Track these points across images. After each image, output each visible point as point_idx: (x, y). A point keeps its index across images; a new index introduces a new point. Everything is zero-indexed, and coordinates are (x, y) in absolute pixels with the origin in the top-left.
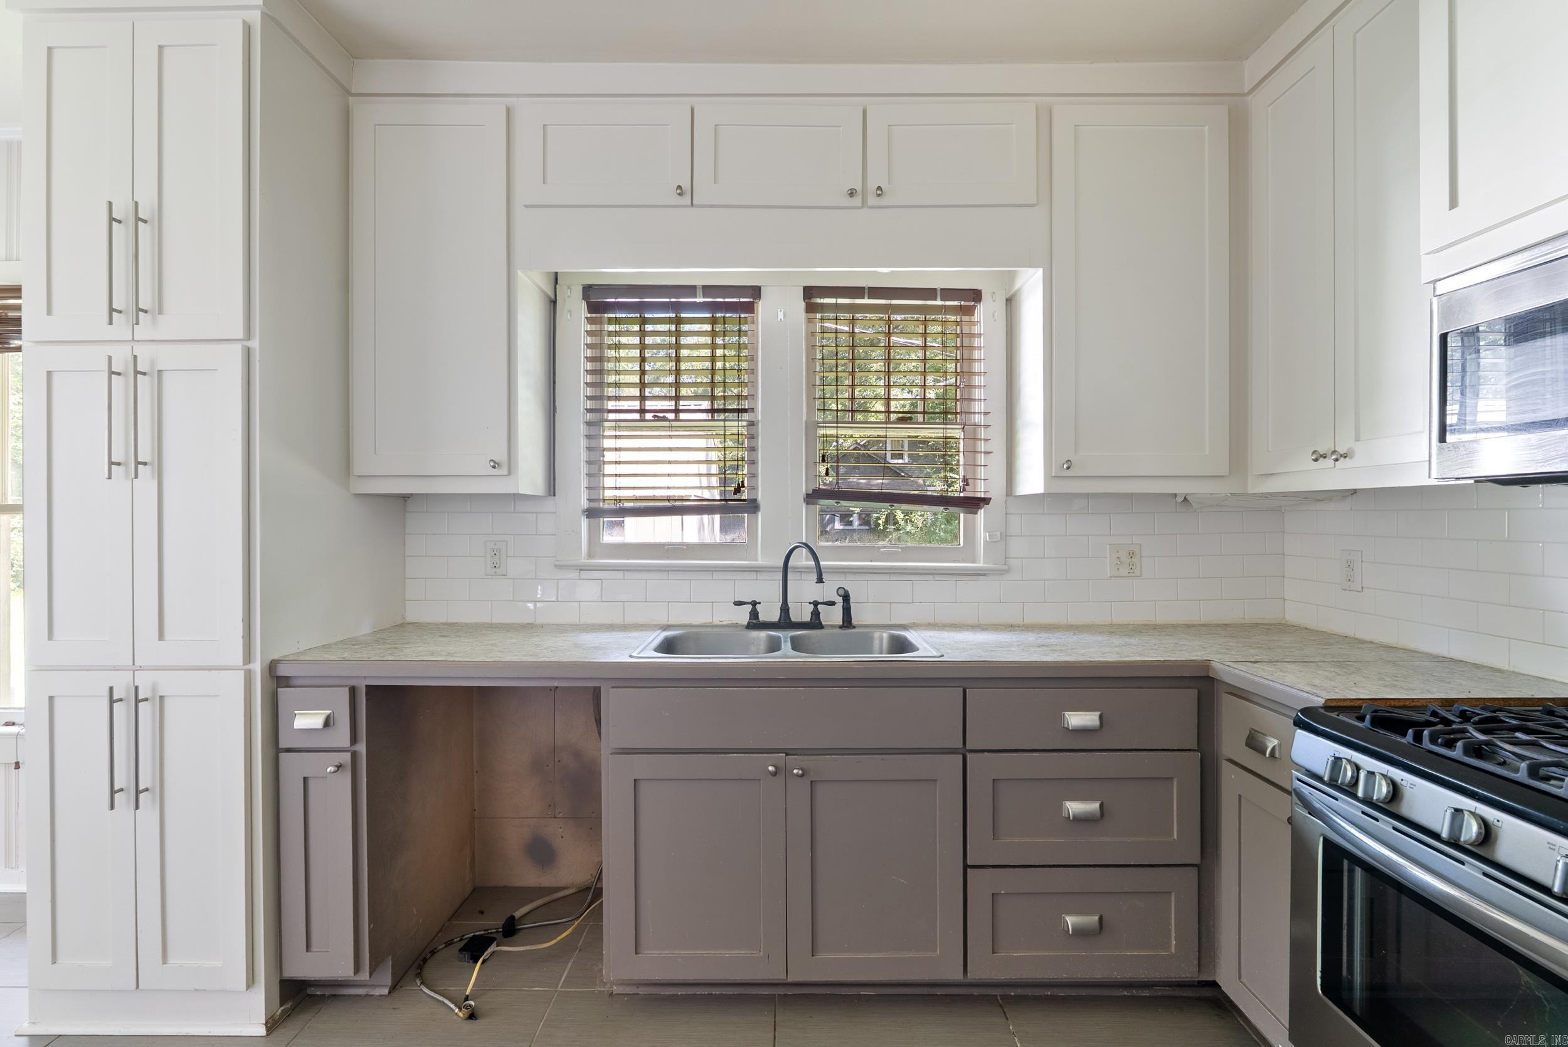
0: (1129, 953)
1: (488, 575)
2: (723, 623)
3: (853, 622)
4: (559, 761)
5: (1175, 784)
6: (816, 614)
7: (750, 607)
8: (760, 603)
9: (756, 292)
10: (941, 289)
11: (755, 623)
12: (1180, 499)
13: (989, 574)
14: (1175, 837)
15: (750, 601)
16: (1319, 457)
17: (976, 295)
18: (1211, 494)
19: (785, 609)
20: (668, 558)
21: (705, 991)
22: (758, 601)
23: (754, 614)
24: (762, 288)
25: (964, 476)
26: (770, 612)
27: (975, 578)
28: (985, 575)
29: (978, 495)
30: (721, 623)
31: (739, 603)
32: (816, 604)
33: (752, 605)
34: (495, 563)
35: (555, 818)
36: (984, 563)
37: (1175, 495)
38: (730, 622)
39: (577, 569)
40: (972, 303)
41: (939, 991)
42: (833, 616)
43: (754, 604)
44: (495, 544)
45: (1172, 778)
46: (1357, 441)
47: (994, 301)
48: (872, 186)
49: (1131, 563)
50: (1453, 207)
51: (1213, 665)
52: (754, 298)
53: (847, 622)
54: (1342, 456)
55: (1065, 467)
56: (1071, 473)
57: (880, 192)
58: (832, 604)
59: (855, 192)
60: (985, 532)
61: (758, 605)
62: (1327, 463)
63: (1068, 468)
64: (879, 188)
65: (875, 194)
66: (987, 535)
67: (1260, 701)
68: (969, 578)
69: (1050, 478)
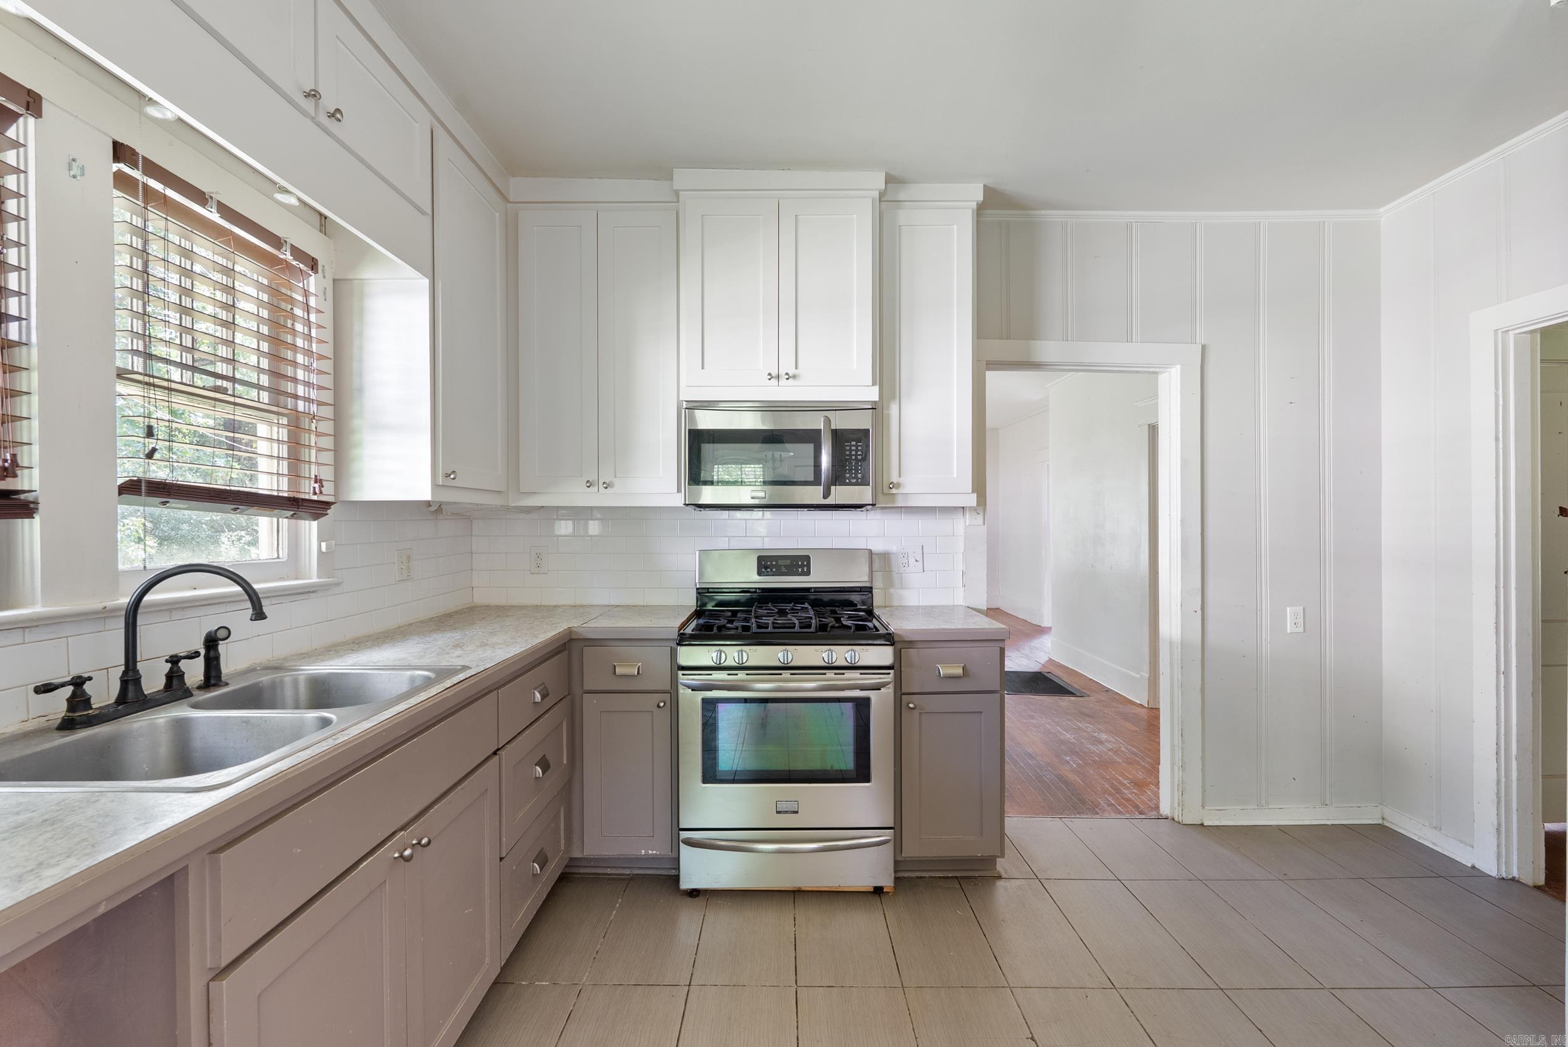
0: (553, 866)
5: (565, 725)
6: (173, 677)
7: (71, 689)
8: (90, 679)
9: (32, 102)
11: (79, 717)
13: (317, 590)
14: (565, 762)
15: (72, 679)
16: (590, 484)
17: (314, 264)
19: (130, 676)
22: (86, 675)
23: (79, 700)
25: (316, 476)
27: (306, 596)
28: (313, 592)
29: (302, 496)
31: (46, 689)
32: (174, 660)
33: (74, 684)
36: (319, 577)
43: (78, 682)
45: (564, 720)
46: (615, 477)
47: (324, 277)
48: (329, 102)
49: (409, 568)
50: (703, 368)
51: (575, 629)
52: (28, 109)
53: (213, 676)
54: (607, 486)
55: (452, 476)
56: (453, 483)
57: (338, 116)
58: (195, 655)
59: (313, 95)
60: (320, 541)
61: (87, 687)
62: (594, 489)
63: (454, 479)
64: (338, 110)
65: (332, 115)
66: (323, 545)
67: (616, 643)
68: (302, 597)
69: (435, 486)
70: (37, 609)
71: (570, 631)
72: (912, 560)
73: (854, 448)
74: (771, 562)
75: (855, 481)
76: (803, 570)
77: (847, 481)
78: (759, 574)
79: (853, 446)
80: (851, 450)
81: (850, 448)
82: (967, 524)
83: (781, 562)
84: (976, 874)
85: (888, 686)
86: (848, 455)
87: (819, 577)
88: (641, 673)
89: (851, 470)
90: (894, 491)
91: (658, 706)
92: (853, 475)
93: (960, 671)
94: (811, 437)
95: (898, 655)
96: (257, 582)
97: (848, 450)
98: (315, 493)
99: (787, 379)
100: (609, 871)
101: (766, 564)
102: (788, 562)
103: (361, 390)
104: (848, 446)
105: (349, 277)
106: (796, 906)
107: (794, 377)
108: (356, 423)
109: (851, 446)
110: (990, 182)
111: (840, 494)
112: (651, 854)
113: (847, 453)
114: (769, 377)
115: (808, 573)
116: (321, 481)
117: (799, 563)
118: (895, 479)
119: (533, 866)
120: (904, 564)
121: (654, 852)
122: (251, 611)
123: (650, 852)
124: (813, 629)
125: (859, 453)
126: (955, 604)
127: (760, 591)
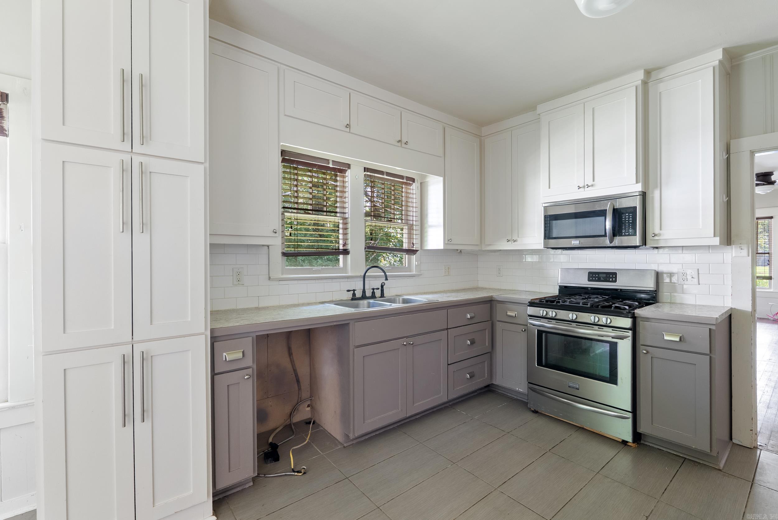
0: (479, 380)
1: (234, 285)
2: (337, 300)
3: (384, 295)
4: (270, 371)
5: (487, 331)
6: (373, 293)
7: (352, 292)
8: (356, 290)
9: (349, 166)
10: (406, 177)
11: (354, 298)
12: (459, 251)
13: (417, 276)
14: (487, 345)
15: (352, 289)
16: (508, 241)
17: (413, 180)
18: (471, 250)
19: (364, 291)
20: (314, 274)
21: (374, 434)
23: (354, 295)
24: (351, 165)
25: (413, 242)
26: (359, 294)
27: (412, 277)
28: (414, 276)
30: (336, 300)
31: (348, 291)
32: (373, 289)
33: (353, 291)
34: (239, 279)
35: (268, 398)
36: (416, 272)
37: (457, 250)
38: (339, 299)
39: (278, 280)
40: (411, 182)
41: (435, 410)
42: (378, 293)
43: (354, 290)
44: (238, 269)
45: (486, 329)
46: (518, 237)
47: (418, 183)
48: (404, 140)
49: (448, 271)
50: (549, 188)
51: (494, 296)
52: (348, 168)
53: (382, 295)
54: (515, 241)
55: (450, 241)
56: (451, 243)
57: (407, 143)
58: (378, 289)
59: (400, 141)
60: (416, 261)
61: (355, 291)
62: (510, 243)
63: (451, 241)
64: (407, 142)
65: (405, 144)
66: (416, 262)
67: (509, 303)
68: (411, 277)
69: (445, 244)
70: (350, 274)
71: (492, 297)
72: (689, 277)
73: (627, 217)
74: (595, 275)
75: (628, 234)
76: (612, 279)
77: (623, 234)
78: (589, 280)
79: (627, 216)
80: (625, 218)
81: (625, 217)
82: (734, 255)
83: (600, 275)
84: (707, 464)
85: (627, 338)
86: (624, 221)
87: (621, 283)
88: (516, 316)
89: (625, 229)
90: (656, 238)
91: (522, 331)
92: (627, 231)
93: (677, 339)
94: (603, 213)
95: (634, 323)
96: (387, 273)
97: (624, 218)
98: (412, 248)
99: (588, 187)
100: (509, 394)
101: (594, 275)
102: (605, 275)
103: (427, 215)
104: (624, 216)
105: (424, 181)
106: (576, 432)
107: (592, 186)
108: (426, 225)
109: (625, 216)
110: (726, 46)
111: (618, 241)
112: (520, 391)
113: (623, 220)
114: (578, 188)
115: (615, 281)
116: (414, 244)
117: (611, 276)
118: (657, 231)
119: (467, 375)
120: (684, 280)
121: (521, 390)
122: (385, 278)
123: (520, 390)
124: (589, 306)
125: (630, 219)
126: (725, 306)
127: (590, 289)
